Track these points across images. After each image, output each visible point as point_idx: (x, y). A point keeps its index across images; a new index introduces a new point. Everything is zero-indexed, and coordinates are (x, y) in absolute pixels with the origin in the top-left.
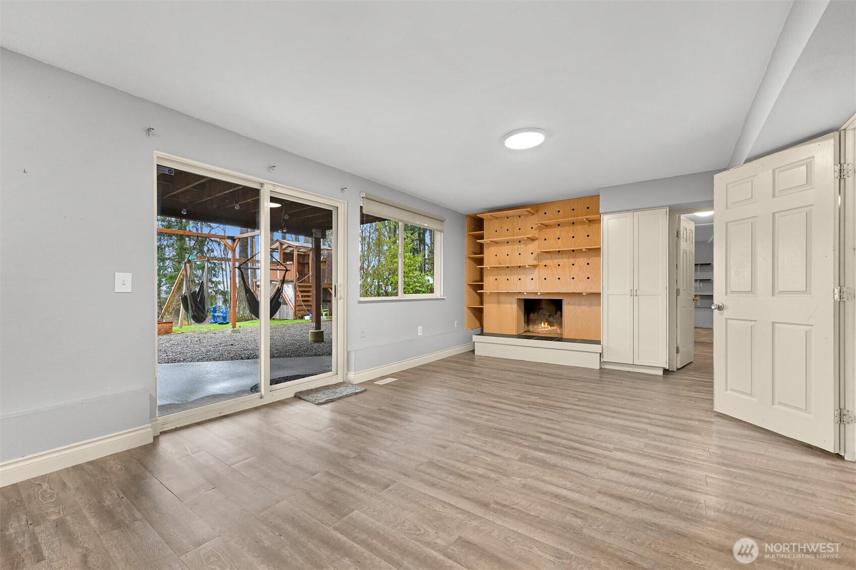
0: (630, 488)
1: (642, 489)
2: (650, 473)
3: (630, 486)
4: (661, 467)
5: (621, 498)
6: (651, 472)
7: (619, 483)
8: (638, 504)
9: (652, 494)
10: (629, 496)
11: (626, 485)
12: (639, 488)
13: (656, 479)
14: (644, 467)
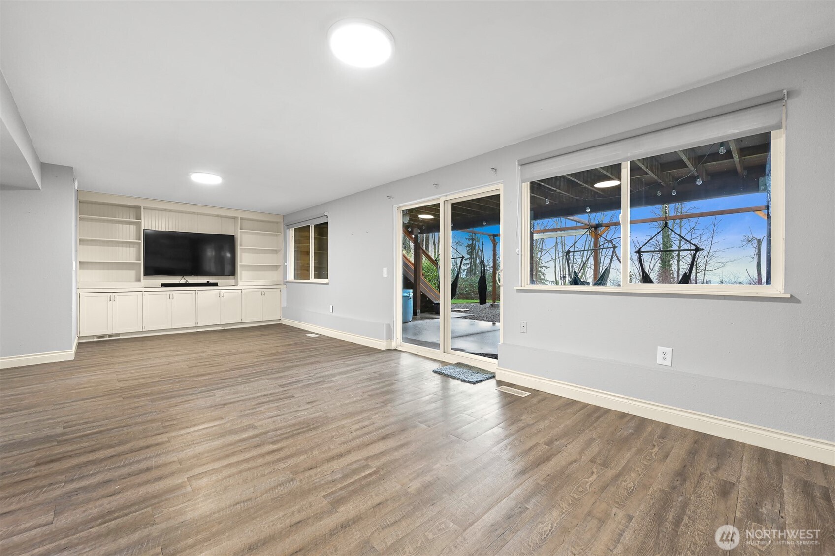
0: (145, 457)
1: (133, 462)
2: (130, 481)
3: (145, 458)
4: (118, 496)
5: (148, 447)
6: (129, 483)
7: (156, 455)
8: (132, 451)
9: (122, 463)
10: (142, 452)
11: (149, 457)
12: (136, 461)
13: (121, 479)
14: (140, 485)
